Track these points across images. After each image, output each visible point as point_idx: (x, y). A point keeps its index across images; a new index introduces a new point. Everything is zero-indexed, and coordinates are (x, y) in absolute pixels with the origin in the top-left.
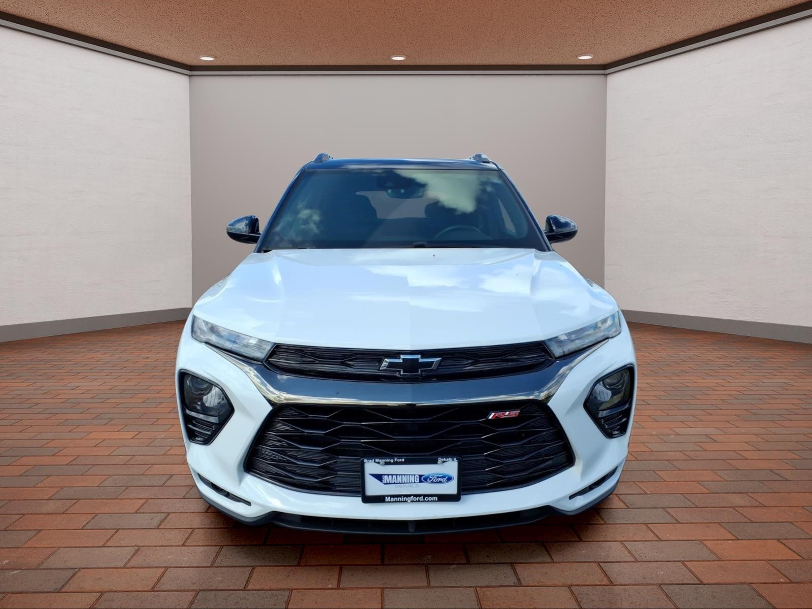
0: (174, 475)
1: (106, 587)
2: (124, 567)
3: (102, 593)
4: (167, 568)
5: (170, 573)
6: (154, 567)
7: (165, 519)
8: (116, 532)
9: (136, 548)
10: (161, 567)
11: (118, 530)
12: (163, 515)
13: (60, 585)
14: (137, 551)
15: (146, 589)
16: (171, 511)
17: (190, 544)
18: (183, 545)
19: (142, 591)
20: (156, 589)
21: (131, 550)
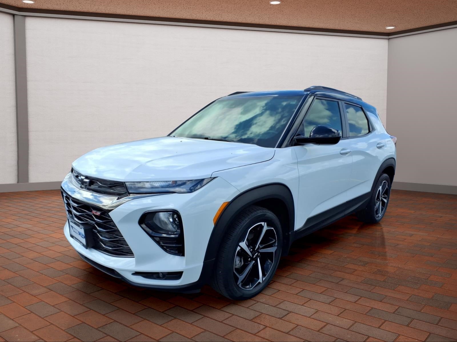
0: (345, 279)
1: (299, 323)
2: (309, 317)
3: (298, 325)
4: (327, 324)
5: (328, 327)
6: (321, 321)
7: (333, 301)
8: (310, 300)
9: (317, 310)
10: (325, 322)
11: (311, 299)
12: (334, 298)
13: (281, 316)
14: (317, 312)
15: (315, 330)
16: (338, 297)
17: (341, 316)
18: (338, 316)
19: (314, 330)
20: (320, 331)
21: (314, 311)
